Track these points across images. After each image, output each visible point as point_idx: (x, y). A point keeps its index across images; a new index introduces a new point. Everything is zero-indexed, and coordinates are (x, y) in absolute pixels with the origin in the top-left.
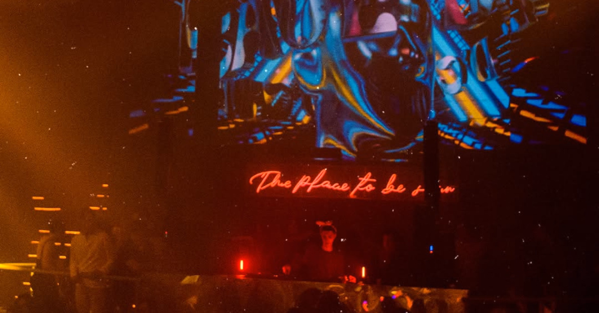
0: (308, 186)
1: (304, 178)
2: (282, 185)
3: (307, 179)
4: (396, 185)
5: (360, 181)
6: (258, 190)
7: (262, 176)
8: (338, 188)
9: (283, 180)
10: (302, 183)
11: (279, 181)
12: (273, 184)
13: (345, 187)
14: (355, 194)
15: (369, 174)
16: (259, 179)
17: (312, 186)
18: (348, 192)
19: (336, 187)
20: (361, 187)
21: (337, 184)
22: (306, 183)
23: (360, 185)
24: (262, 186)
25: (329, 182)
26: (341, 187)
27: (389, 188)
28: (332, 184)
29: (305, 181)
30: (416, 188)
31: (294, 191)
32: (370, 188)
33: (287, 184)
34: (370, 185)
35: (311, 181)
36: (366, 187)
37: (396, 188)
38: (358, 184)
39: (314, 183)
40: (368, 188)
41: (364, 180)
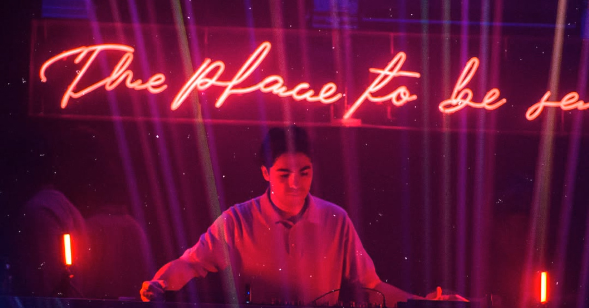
0: (216, 91)
1: (206, 66)
2: (137, 85)
3: (217, 68)
4: (477, 88)
5: (376, 75)
6: (64, 103)
7: (78, 60)
8: (308, 96)
9: (140, 71)
10: (199, 81)
11: (130, 74)
12: (109, 83)
13: (328, 94)
14: (355, 115)
15: (401, 57)
16: (68, 68)
17: (229, 89)
18: (339, 108)
19: (302, 93)
20: (374, 95)
21: (305, 86)
22: (212, 82)
23: (373, 88)
24: (76, 90)
25: (281, 80)
26: (317, 94)
27: (459, 100)
28: (290, 85)
29: (210, 75)
30: (538, 100)
31: (177, 103)
32: (402, 96)
33: (155, 84)
34: (402, 90)
35: (227, 76)
36: (393, 96)
37: (477, 98)
38: (369, 85)
39: (235, 81)
40: (399, 98)
41: (388, 73)
